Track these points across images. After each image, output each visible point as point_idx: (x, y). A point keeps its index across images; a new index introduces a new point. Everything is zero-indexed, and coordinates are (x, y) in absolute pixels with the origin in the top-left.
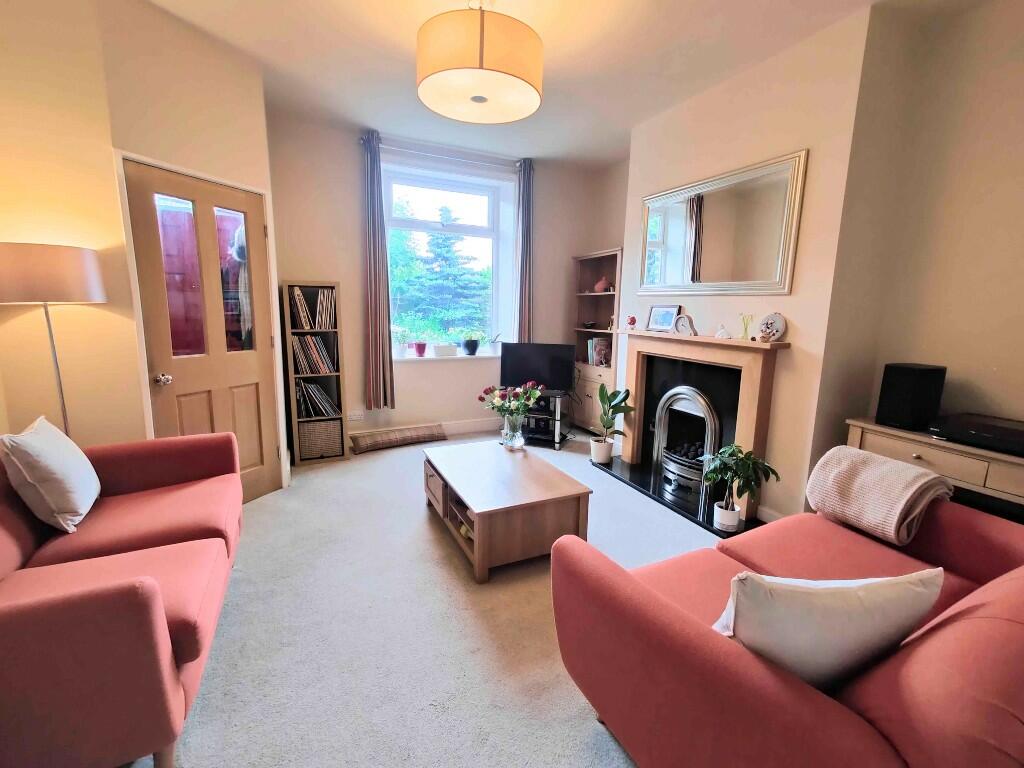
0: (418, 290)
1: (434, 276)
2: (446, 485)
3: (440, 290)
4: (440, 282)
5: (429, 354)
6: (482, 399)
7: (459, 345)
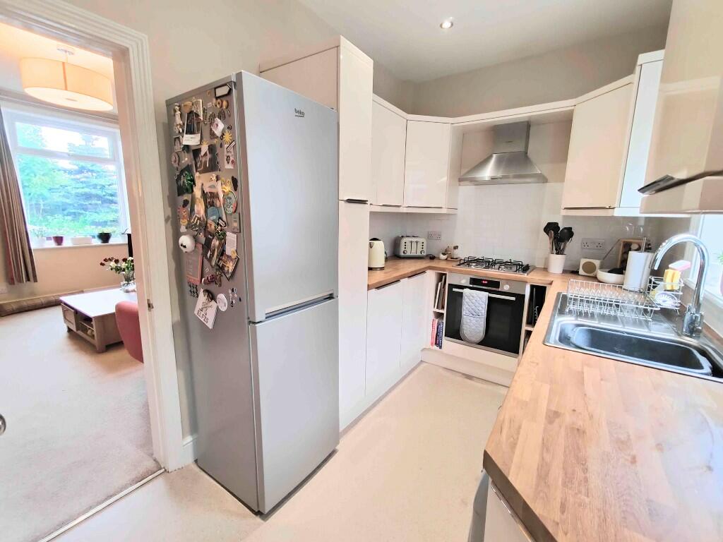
0: (64, 196)
1: (81, 185)
2: (77, 312)
3: (88, 197)
4: (87, 190)
5: (66, 243)
6: (102, 264)
7: (94, 237)
